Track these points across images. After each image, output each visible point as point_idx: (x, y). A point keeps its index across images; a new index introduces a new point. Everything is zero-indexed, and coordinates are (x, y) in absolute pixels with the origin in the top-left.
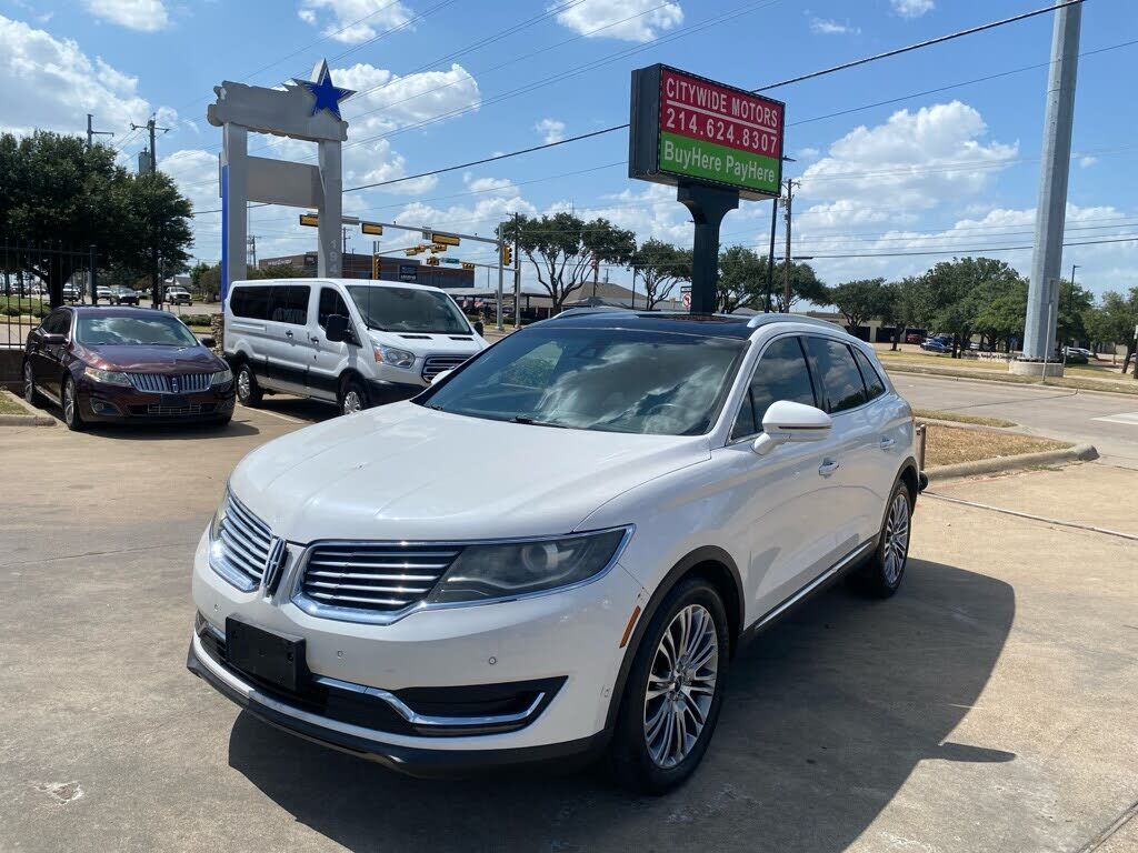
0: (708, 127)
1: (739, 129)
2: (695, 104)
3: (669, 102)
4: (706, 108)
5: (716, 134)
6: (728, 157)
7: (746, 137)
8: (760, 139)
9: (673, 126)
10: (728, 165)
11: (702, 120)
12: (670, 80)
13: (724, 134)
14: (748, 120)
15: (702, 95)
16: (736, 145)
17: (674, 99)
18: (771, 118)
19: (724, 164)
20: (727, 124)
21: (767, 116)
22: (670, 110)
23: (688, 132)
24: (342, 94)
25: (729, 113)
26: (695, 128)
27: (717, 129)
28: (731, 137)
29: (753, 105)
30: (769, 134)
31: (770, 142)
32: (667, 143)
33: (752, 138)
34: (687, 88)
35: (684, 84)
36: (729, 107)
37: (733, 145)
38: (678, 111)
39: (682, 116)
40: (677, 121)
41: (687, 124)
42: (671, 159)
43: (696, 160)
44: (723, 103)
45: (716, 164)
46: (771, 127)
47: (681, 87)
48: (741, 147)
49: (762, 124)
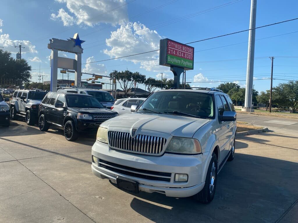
0: (178, 53)
1: (184, 54)
2: (175, 48)
3: (169, 47)
4: (177, 49)
5: (179, 55)
6: (182, 60)
7: (186, 55)
8: (189, 56)
9: (170, 53)
10: (182, 62)
11: (176, 51)
12: (169, 42)
13: (181, 55)
14: (186, 51)
15: (176, 45)
16: (184, 57)
17: (170, 47)
18: (191, 51)
19: (181, 62)
20: (182, 52)
21: (190, 51)
22: (169, 49)
23: (173, 54)
24: (82, 42)
25: (182, 50)
26: (175, 53)
27: (179, 54)
28: (183, 56)
29: (187, 48)
30: (191, 55)
31: (191, 56)
32: (169, 57)
33: (187, 56)
34: (173, 44)
35: (172, 43)
36: (182, 49)
37: (183, 57)
38: (171, 49)
39: (172, 51)
40: (171, 52)
41: (173, 53)
42: (169, 61)
43: (175, 61)
44: (181, 47)
45: (179, 62)
46: (191, 53)
47: (172, 44)
48: (185, 58)
49: (189, 52)
